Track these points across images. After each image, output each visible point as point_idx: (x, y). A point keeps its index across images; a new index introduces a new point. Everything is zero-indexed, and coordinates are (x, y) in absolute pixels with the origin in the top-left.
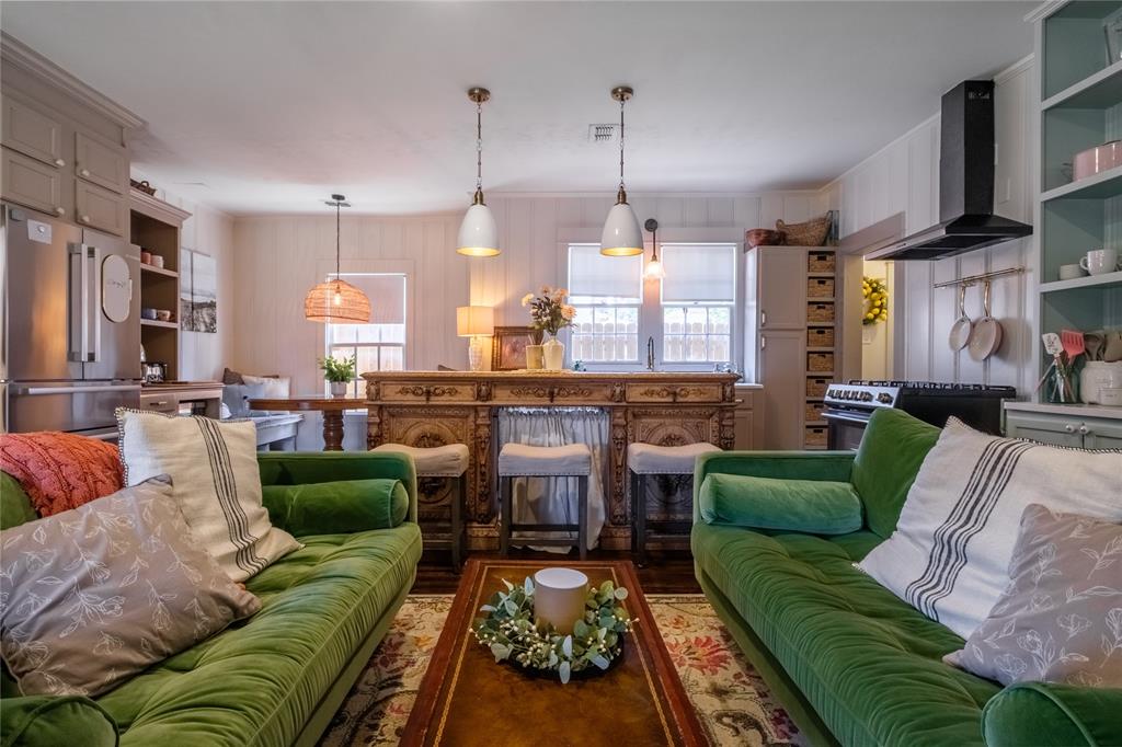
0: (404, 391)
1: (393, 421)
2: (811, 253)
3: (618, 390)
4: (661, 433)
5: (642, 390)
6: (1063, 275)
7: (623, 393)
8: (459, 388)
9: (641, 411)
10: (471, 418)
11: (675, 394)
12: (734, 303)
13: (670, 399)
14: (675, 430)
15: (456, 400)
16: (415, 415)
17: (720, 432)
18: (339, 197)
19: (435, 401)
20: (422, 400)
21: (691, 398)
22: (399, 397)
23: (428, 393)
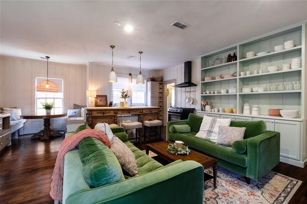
0: (98, 113)
1: (94, 120)
2: (159, 83)
3: (141, 111)
4: (148, 119)
5: (145, 111)
6: (203, 93)
7: (142, 111)
8: (110, 112)
9: (145, 115)
10: (113, 118)
11: (151, 111)
12: (145, 92)
13: (150, 112)
14: (150, 118)
15: (110, 114)
16: (100, 118)
17: (158, 118)
18: (48, 57)
19: (105, 115)
20: (102, 115)
21: (153, 112)
22: (97, 114)
23: (104, 113)
